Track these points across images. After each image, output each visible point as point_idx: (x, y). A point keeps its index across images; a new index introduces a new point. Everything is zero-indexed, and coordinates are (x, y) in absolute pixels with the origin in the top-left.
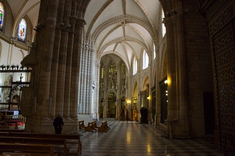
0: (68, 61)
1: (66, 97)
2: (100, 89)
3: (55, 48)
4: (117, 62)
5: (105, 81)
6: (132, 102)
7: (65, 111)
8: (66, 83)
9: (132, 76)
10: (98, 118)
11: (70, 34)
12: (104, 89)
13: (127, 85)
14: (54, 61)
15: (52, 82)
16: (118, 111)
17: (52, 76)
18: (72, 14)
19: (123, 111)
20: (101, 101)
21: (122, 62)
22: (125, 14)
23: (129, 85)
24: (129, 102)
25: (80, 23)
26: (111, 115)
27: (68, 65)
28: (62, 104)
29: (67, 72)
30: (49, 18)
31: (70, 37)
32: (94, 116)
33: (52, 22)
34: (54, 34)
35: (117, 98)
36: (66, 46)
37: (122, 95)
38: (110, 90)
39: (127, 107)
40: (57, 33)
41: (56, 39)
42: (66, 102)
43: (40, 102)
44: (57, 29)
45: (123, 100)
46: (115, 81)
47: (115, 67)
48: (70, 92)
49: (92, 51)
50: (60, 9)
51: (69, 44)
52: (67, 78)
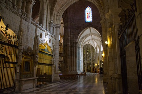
0: (74, 55)
1: (74, 65)
2: (83, 59)
3: (70, 52)
4: (91, 47)
5: (86, 55)
6: (97, 65)
7: (74, 69)
8: (74, 61)
9: (97, 53)
10: (83, 72)
11: (74, 47)
12: (85, 59)
13: (95, 57)
14: (70, 56)
15: (70, 61)
16: (92, 69)
17: (70, 60)
18: (74, 41)
19: (94, 69)
20: (84, 64)
21: (92, 47)
22: (91, 33)
23: (96, 57)
24: (96, 65)
25: (76, 43)
26: (89, 71)
27: (74, 56)
28: (73, 67)
29: (74, 58)
30: (68, 44)
31: (74, 48)
32: (81, 71)
33: (69, 45)
34: (69, 48)
35: (91, 63)
36: (73, 51)
37: (93, 62)
38: (87, 60)
39: (96, 67)
40: (70, 48)
41: (70, 49)
42: (74, 67)
43: (67, 67)
44: (70, 46)
45: (94, 64)
46: (90, 55)
47: (90, 49)
48: (75, 64)
49: (80, 48)
50: (70, 40)
51: (74, 50)
52: (74, 60)
